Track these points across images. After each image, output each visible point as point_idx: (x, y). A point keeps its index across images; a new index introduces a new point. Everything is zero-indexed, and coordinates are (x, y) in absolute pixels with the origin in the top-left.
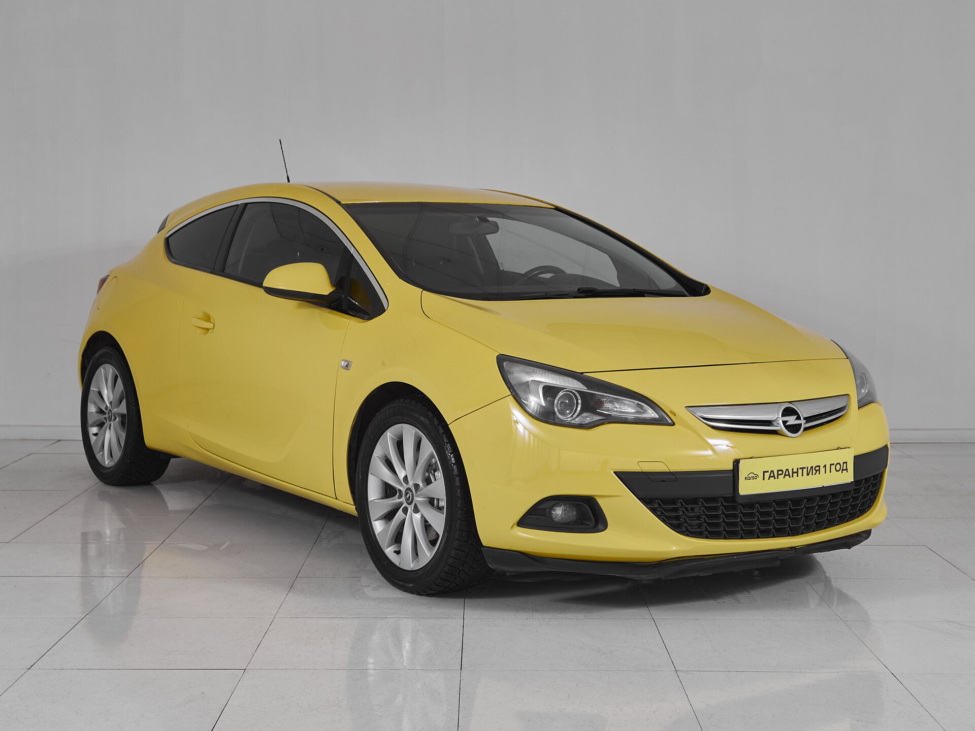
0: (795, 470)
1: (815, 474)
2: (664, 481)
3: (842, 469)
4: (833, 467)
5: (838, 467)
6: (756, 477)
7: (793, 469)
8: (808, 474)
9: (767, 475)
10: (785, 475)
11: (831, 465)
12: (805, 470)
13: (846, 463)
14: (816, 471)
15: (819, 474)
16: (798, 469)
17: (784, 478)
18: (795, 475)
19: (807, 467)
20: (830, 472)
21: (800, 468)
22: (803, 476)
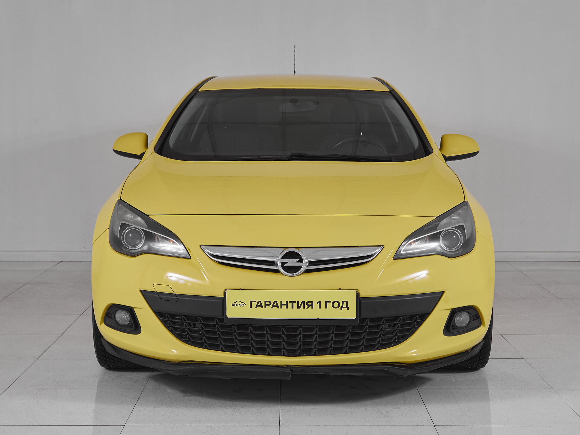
0: (284, 303)
1: (307, 308)
2: (169, 300)
3: (341, 306)
4: (329, 305)
5: (336, 305)
7: (281, 302)
8: (299, 307)
9: (254, 304)
10: (273, 306)
11: (326, 302)
12: (295, 305)
13: (347, 302)
15: (312, 308)
16: (287, 302)
17: (272, 308)
18: (284, 307)
19: (298, 302)
21: (290, 302)
22: (293, 307)
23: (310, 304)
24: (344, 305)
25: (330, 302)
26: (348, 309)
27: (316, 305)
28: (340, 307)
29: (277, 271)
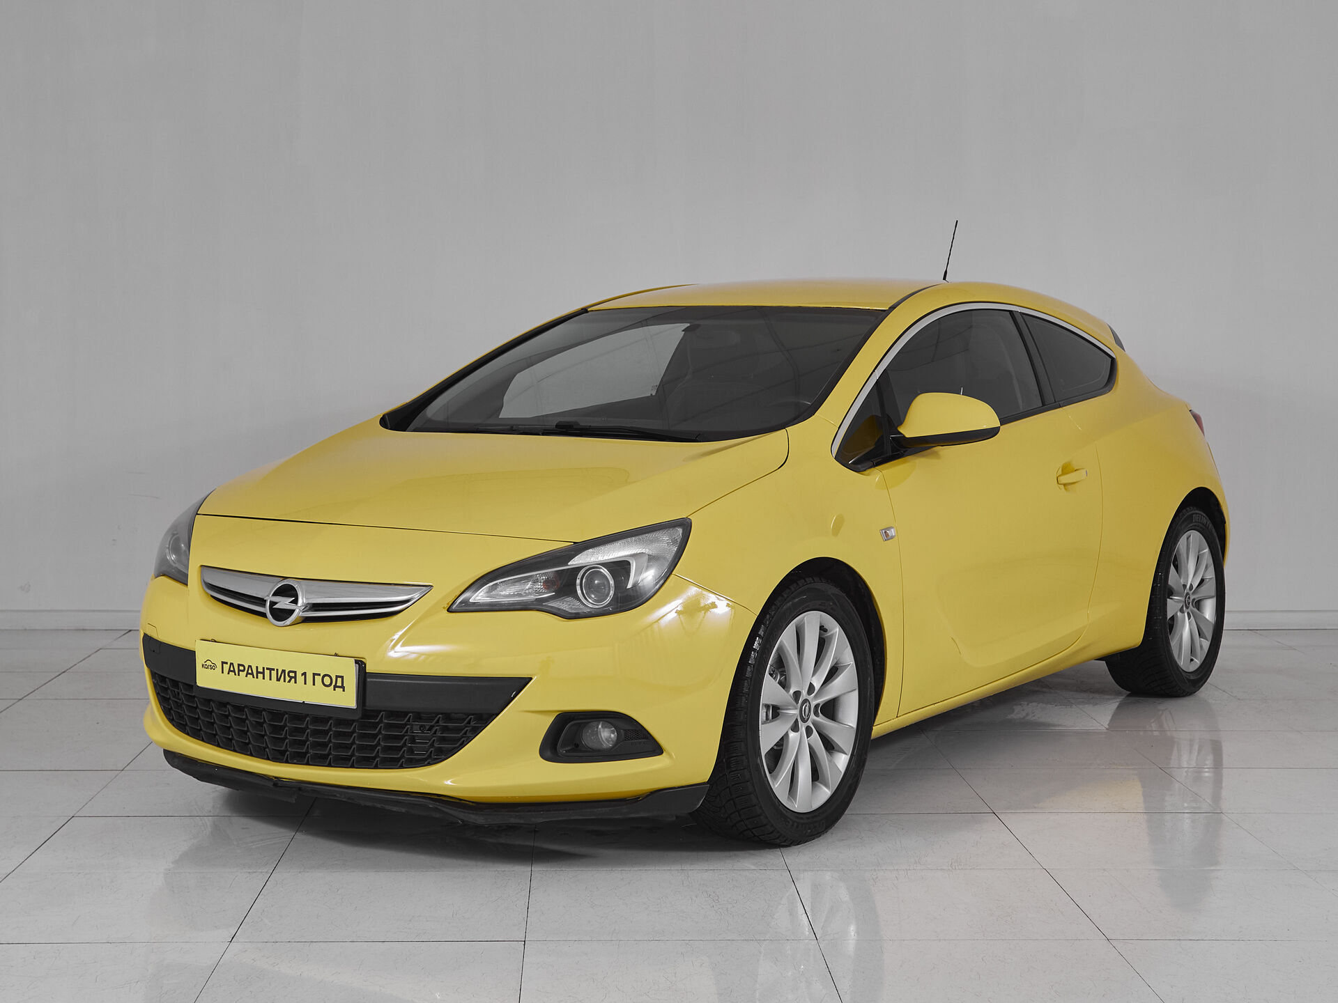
1: (289, 681)
4: (318, 679)
5: (327, 681)
6: (213, 667)
8: (278, 680)
9: (226, 667)
10: (248, 673)
12: (274, 673)
13: (342, 677)
14: (291, 678)
15: (296, 682)
16: (264, 668)
17: (246, 676)
18: (260, 676)
19: (277, 670)
20: (314, 684)
21: (267, 669)
23: (292, 676)
24: (337, 683)
25: (319, 675)
26: (344, 691)
27: (300, 679)
28: (332, 686)
29: (263, 615)
